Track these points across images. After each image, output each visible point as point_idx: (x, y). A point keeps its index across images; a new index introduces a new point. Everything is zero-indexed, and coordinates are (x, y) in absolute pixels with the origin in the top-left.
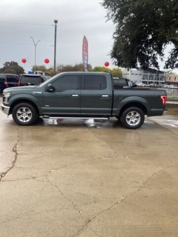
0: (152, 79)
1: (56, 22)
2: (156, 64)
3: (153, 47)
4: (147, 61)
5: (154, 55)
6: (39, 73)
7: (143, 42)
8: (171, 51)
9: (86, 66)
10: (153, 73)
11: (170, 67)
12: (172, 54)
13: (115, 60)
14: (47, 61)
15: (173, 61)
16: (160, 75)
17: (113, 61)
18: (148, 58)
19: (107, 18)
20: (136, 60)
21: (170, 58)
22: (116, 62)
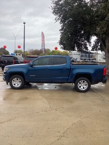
0: (86, 57)
1: (24, 23)
2: (87, 48)
3: (84, 38)
4: (81, 46)
5: (85, 43)
6: (18, 54)
7: (79, 35)
8: (95, 40)
9: (43, 50)
10: (87, 53)
11: (95, 50)
12: (95, 42)
13: (62, 46)
14: (19, 47)
15: (97, 46)
16: (91, 55)
17: (61, 47)
18: (82, 45)
19: (55, 21)
20: (74, 46)
21: (95, 44)
22: (62, 47)
